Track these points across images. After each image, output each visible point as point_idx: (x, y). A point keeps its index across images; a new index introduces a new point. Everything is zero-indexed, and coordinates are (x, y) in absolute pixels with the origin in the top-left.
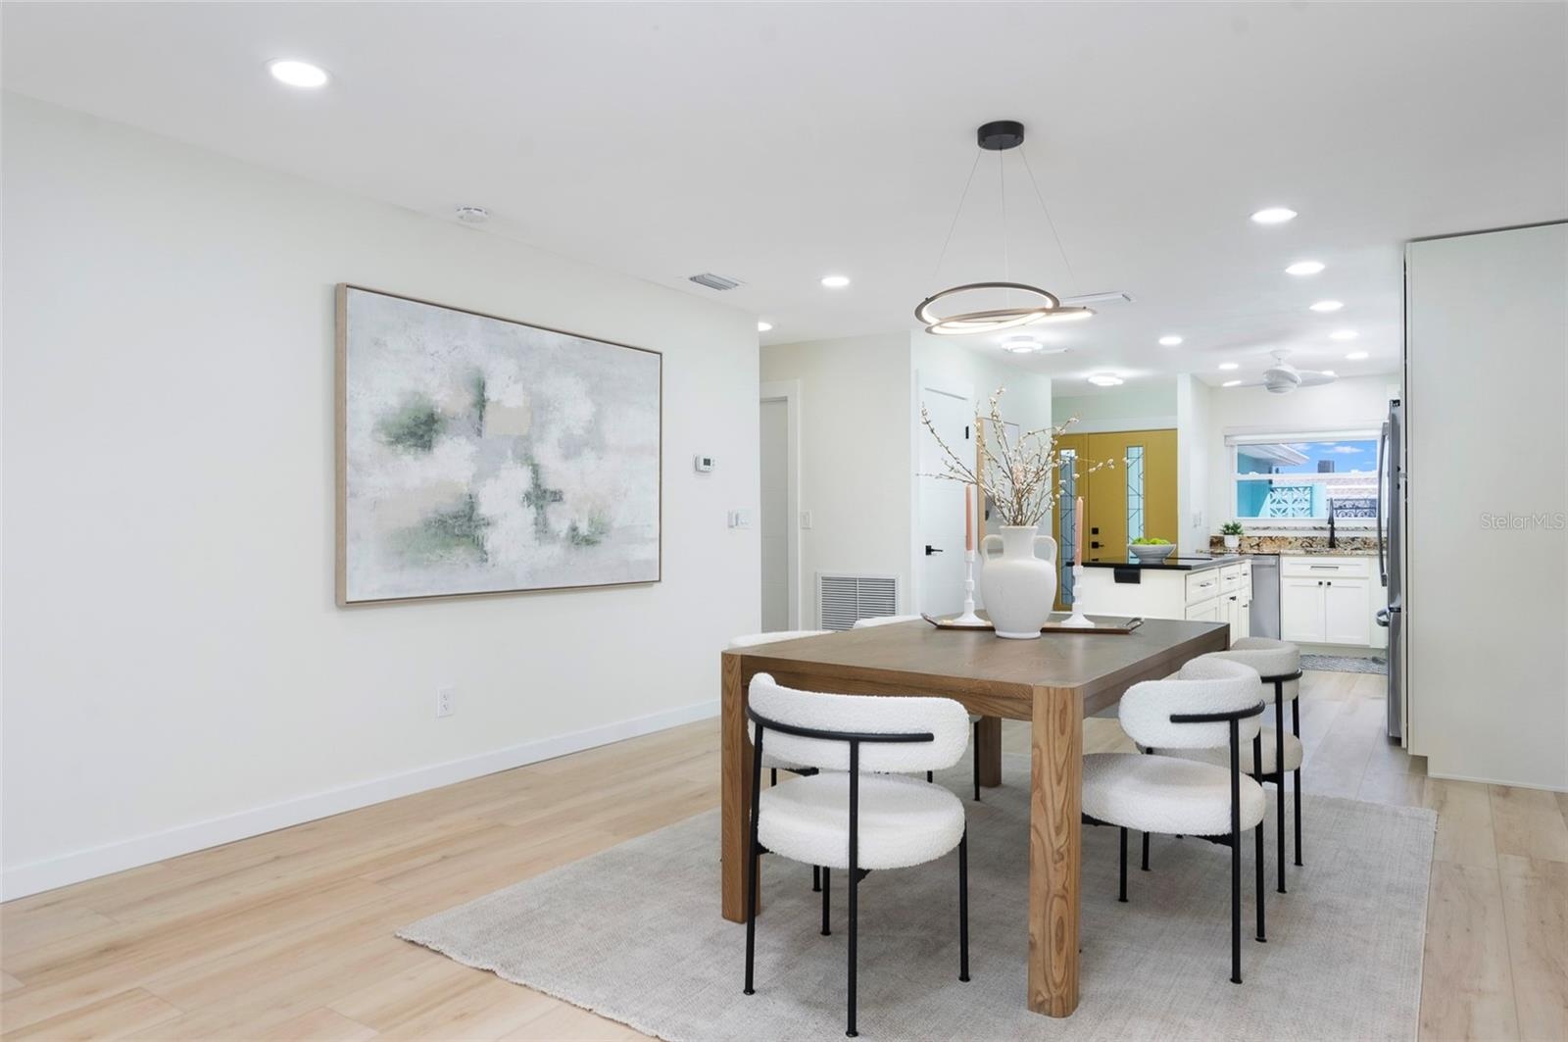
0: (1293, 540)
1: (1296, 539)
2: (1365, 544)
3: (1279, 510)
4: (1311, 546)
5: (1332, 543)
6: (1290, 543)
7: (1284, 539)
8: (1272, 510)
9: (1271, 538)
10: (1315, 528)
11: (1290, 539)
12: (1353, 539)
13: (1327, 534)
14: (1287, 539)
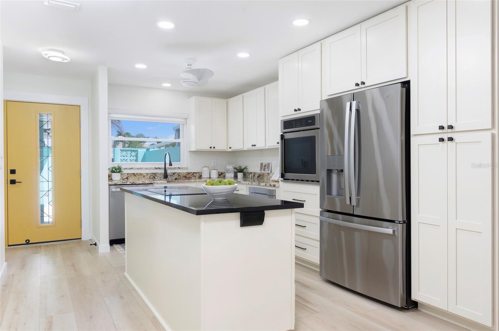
0: (146, 175)
1: (147, 174)
2: (179, 176)
3: (124, 160)
4: (155, 178)
5: (166, 176)
6: (144, 176)
7: (141, 174)
8: (121, 160)
9: (134, 174)
10: (156, 168)
11: (144, 175)
12: (174, 174)
13: (163, 171)
14: (143, 174)
